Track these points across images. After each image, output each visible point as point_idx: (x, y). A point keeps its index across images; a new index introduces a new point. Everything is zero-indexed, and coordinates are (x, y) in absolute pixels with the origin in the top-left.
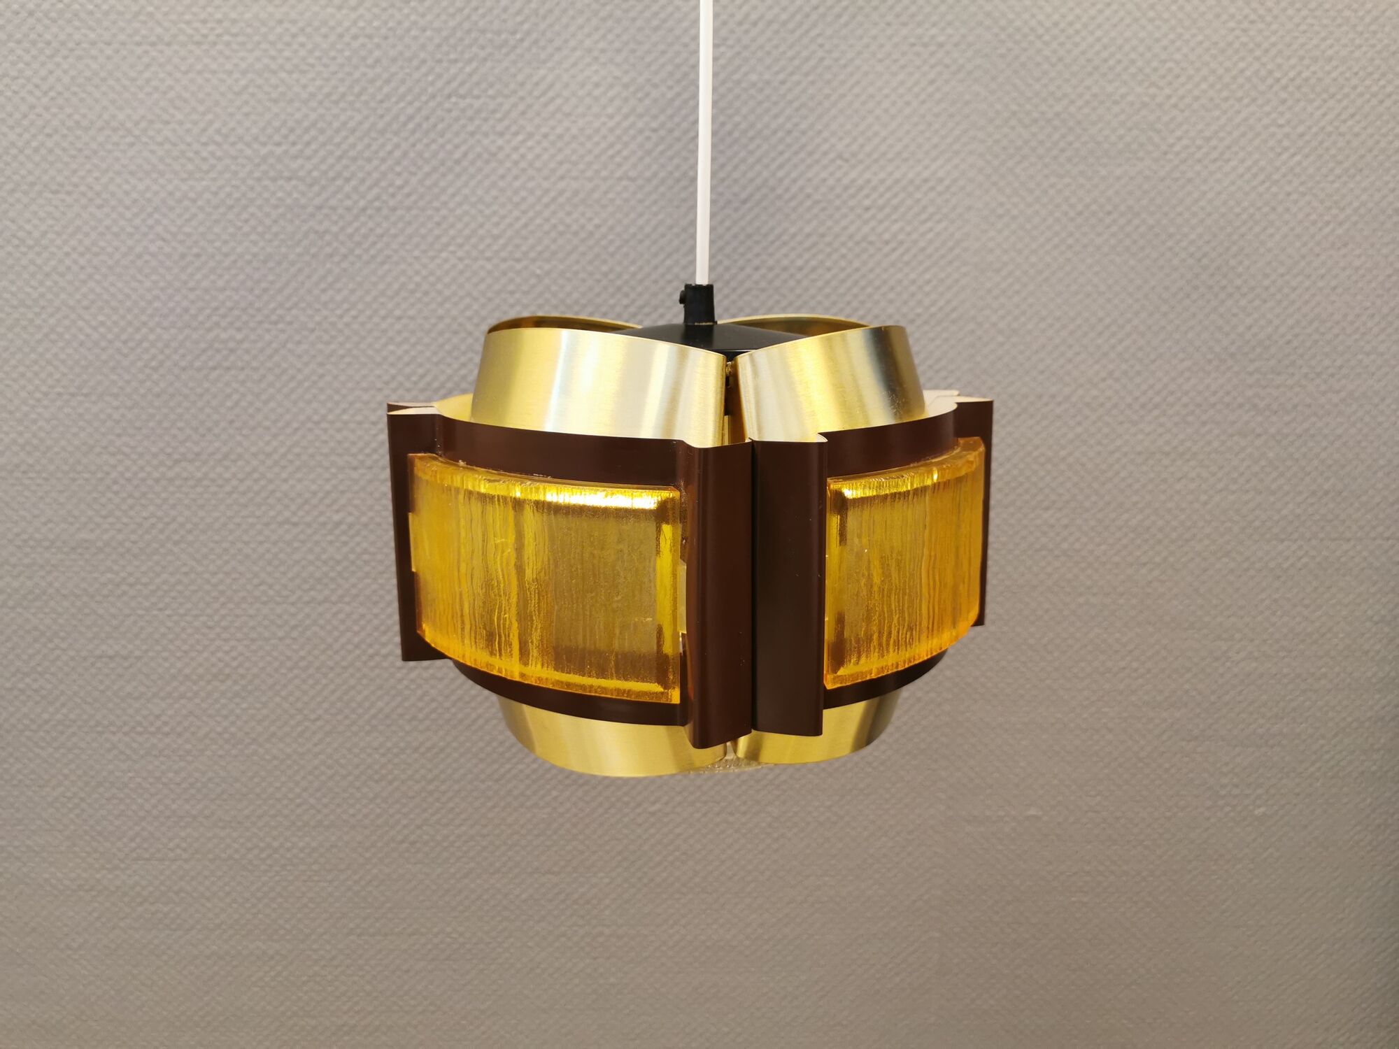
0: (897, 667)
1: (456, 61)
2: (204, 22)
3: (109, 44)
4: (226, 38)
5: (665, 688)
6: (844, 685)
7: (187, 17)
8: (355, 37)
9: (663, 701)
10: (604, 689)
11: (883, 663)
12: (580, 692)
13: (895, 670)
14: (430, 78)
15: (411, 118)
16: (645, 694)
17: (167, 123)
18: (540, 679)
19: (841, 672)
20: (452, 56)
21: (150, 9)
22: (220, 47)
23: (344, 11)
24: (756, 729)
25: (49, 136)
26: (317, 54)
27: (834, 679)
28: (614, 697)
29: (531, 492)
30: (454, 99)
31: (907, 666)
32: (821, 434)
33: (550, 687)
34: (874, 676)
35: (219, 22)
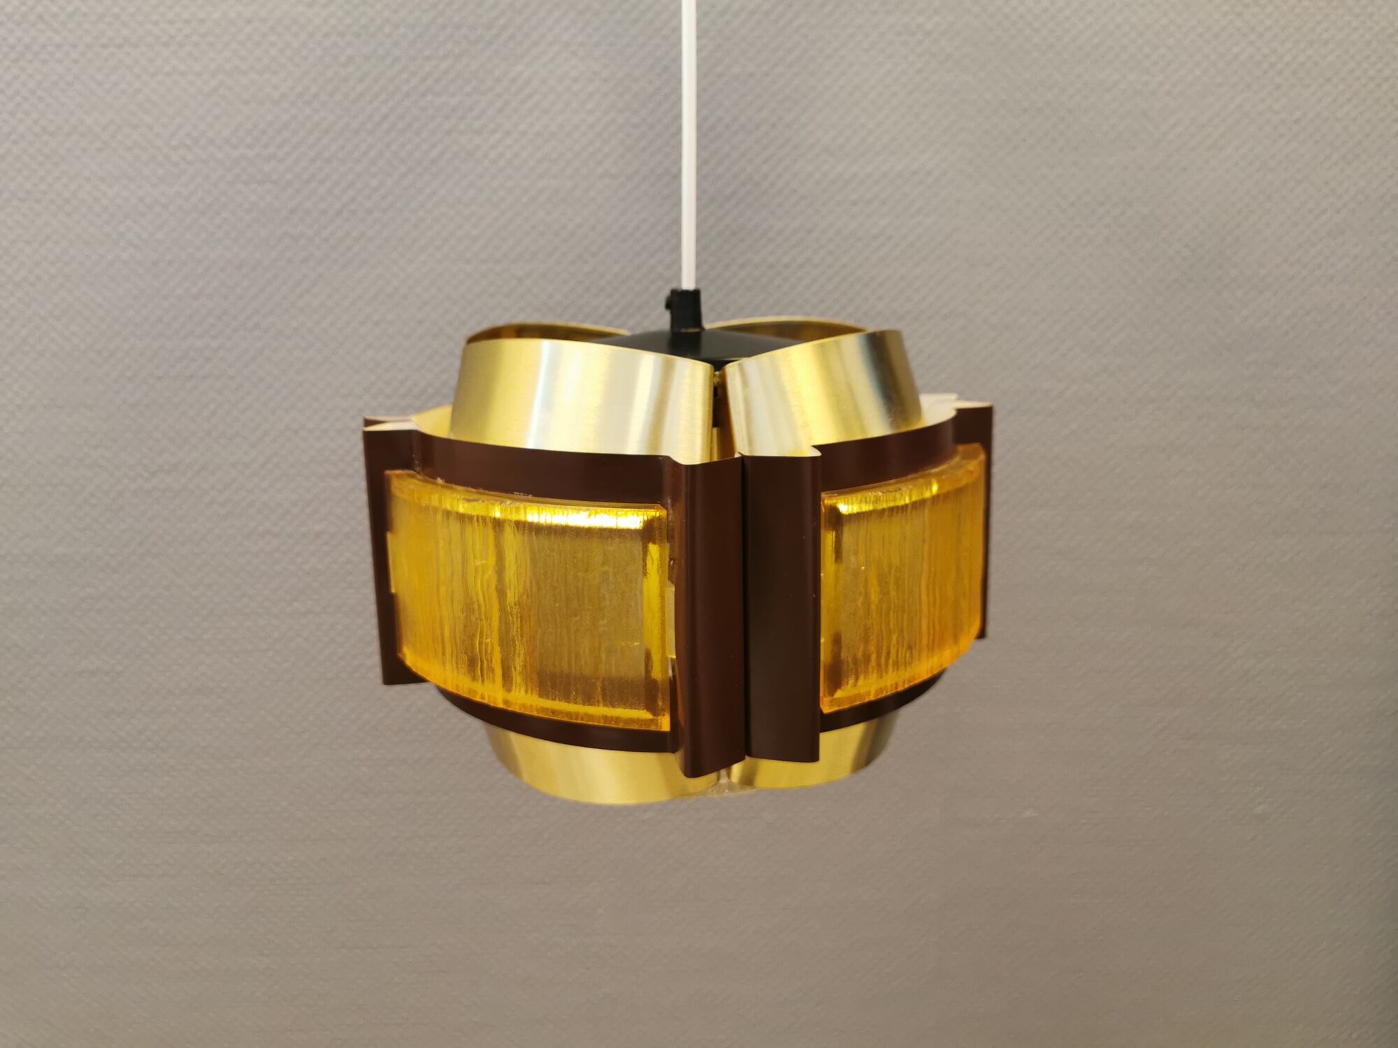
0: (896, 687)
1: (429, 58)
2: (172, 22)
3: (74, 46)
4: (195, 38)
5: (654, 715)
6: (841, 708)
7: (155, 17)
8: (326, 35)
9: (653, 728)
10: (591, 717)
11: (882, 684)
12: (565, 719)
13: (894, 691)
14: (405, 76)
15: (385, 117)
16: (632, 721)
18: (524, 706)
19: (839, 694)
20: (427, 53)
21: (116, 10)
22: (188, 48)
23: (315, 9)
24: (750, 755)
25: (15, 142)
26: (288, 53)
27: (831, 701)
28: (601, 724)
29: (511, 513)
30: (429, 97)
31: (907, 686)
32: (815, 447)
33: (535, 714)
34: (872, 698)
35: (187, 22)
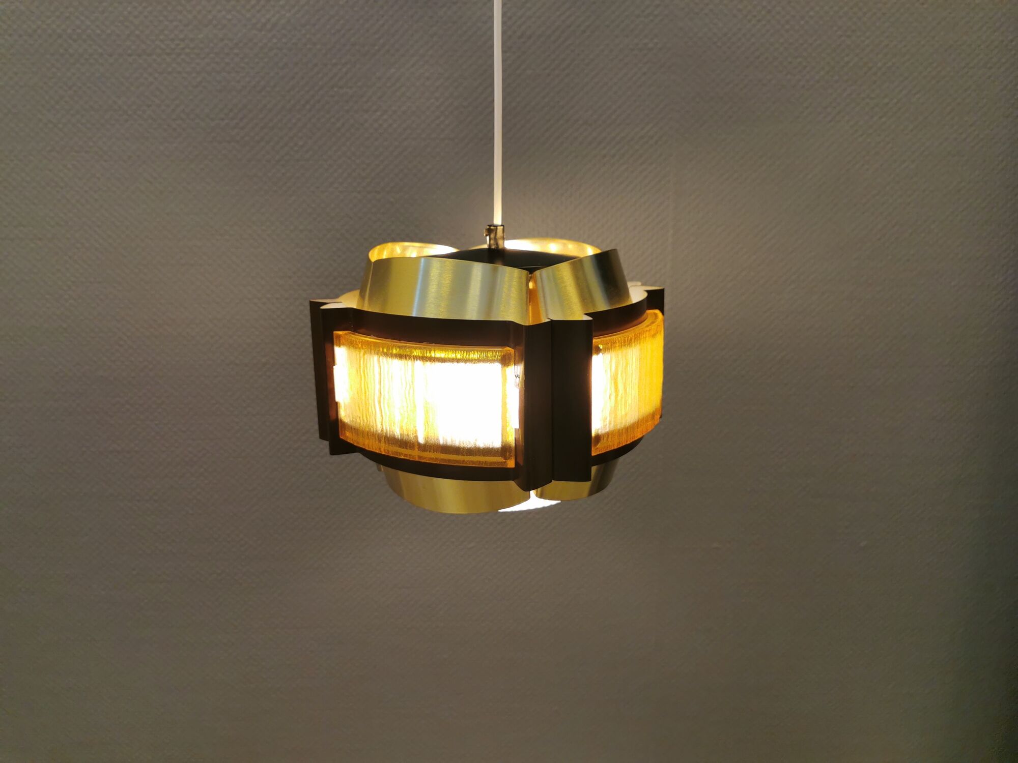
2: (172, 40)
3: (111, 55)
4: (187, 50)
5: (505, 460)
7: (162, 37)
9: (505, 466)
10: (473, 462)
16: (494, 463)
17: (149, 106)
19: (599, 446)
21: (137, 32)
22: (183, 57)
23: (263, 33)
24: (555, 480)
26: (246, 60)
27: (596, 450)
28: (477, 466)
31: (631, 441)
32: (587, 314)
33: (439, 462)
34: (616, 448)
